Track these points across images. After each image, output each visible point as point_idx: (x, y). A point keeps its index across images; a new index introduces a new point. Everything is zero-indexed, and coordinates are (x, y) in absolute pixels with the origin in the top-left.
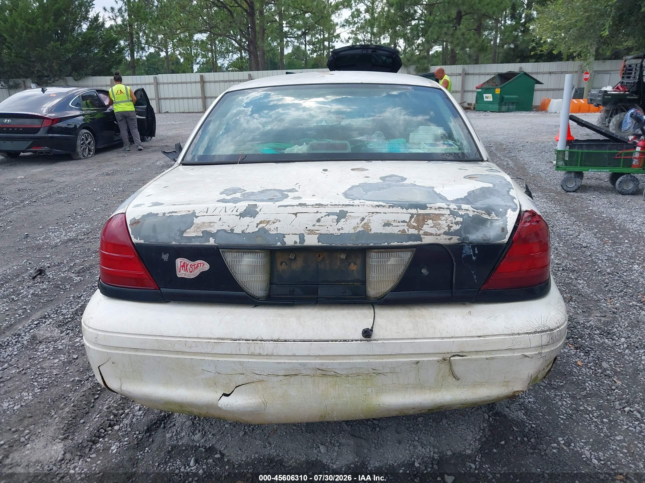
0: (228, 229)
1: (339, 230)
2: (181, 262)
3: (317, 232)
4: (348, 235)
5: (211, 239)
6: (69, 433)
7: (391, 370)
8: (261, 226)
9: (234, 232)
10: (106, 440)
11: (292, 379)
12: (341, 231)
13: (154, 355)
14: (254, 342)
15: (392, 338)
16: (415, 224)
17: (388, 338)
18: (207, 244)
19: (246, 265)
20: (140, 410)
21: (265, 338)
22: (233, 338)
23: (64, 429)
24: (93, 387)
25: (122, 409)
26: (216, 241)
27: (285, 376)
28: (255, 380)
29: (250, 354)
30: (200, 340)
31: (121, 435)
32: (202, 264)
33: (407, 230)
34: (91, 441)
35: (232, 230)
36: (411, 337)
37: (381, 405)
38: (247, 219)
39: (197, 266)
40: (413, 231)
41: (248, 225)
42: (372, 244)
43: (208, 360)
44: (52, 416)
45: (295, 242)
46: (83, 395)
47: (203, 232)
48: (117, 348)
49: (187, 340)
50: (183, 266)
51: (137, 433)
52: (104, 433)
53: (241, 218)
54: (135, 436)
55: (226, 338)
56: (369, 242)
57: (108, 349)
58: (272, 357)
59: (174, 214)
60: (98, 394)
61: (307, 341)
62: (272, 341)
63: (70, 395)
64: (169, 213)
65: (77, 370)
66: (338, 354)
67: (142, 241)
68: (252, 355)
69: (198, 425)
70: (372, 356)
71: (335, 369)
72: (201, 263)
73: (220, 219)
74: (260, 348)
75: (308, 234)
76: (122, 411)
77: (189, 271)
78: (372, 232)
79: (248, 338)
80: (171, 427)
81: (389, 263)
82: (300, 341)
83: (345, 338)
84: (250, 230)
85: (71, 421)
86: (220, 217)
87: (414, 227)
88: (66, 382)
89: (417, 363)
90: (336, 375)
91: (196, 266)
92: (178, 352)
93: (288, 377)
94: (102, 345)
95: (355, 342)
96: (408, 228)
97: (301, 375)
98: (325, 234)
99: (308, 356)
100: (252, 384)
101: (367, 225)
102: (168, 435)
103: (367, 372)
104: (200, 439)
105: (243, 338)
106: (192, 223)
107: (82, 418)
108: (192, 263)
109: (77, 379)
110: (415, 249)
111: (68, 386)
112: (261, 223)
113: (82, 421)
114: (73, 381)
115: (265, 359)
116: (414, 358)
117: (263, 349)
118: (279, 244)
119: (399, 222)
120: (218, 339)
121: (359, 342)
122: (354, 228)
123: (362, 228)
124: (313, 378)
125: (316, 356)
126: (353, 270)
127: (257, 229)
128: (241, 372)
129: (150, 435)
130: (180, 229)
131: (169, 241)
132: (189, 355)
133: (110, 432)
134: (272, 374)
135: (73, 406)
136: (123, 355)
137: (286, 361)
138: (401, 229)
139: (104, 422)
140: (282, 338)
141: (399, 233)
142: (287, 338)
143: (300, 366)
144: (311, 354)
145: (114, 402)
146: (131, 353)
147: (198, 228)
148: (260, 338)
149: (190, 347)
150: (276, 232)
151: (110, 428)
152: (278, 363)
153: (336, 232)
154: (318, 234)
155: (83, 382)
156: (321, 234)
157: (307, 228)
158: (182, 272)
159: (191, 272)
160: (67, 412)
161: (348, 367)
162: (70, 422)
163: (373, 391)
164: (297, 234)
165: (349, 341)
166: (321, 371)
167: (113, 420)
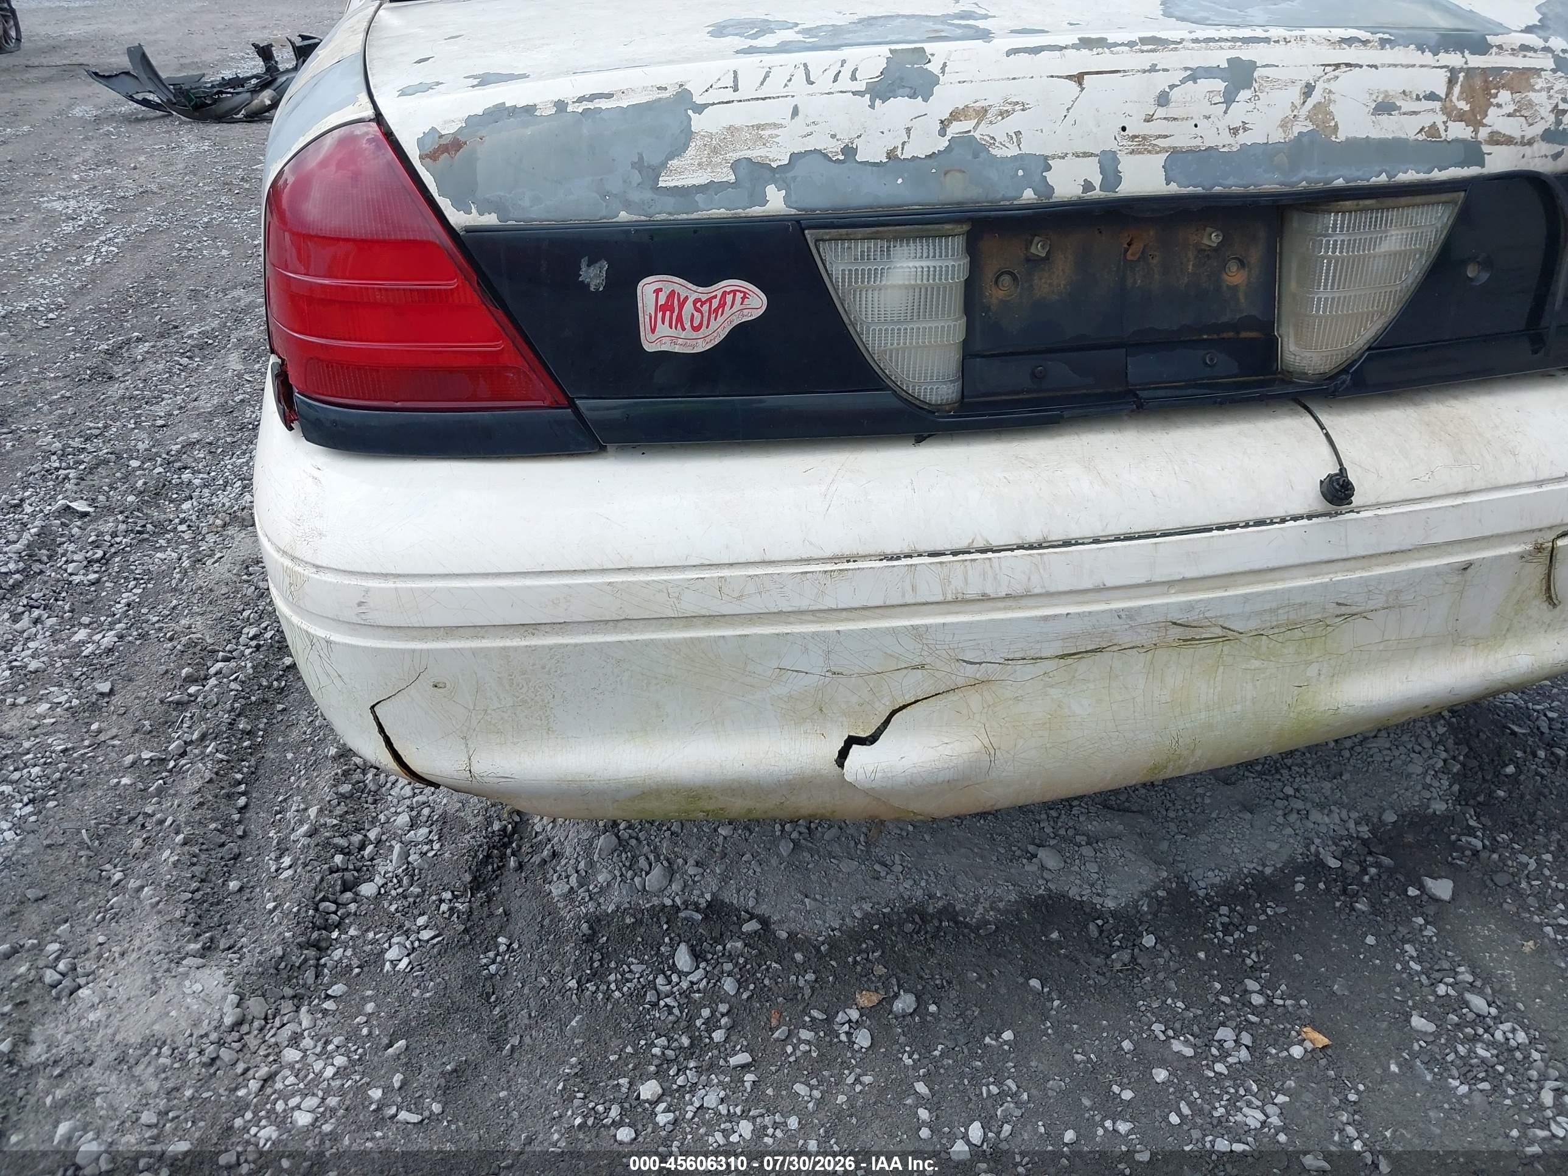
0: (833, 147)
1: (1234, 131)
2: (657, 291)
3: (1161, 143)
4: (1266, 152)
5: (771, 191)
6: (210, 928)
7: (1387, 601)
8: (955, 128)
9: (858, 158)
10: (352, 932)
11: (1082, 666)
12: (1244, 138)
13: (600, 638)
14: (960, 557)
15: (1403, 497)
16: (1464, 106)
17: (1390, 499)
18: (757, 211)
19: (900, 287)
20: (413, 825)
21: (995, 542)
22: (889, 551)
23: (189, 919)
24: (217, 773)
25: (358, 830)
26: (794, 198)
27: (1062, 657)
28: (961, 681)
29: (949, 598)
30: (771, 570)
31: (397, 910)
32: (739, 295)
33: (1442, 128)
34: (310, 945)
35: (849, 151)
36: (1456, 490)
37: (1342, 710)
38: (900, 108)
39: (722, 304)
40: (1459, 131)
41: (908, 130)
42: (1340, 182)
43: (803, 636)
44: (116, 884)
45: (1088, 186)
46: (201, 804)
47: (735, 166)
48: (451, 631)
49: (726, 573)
50: (666, 308)
51: (447, 895)
52: (335, 913)
53: (878, 102)
54: (444, 907)
55: (861, 553)
56: (1330, 175)
57: (414, 639)
58: (1024, 602)
59: (604, 104)
60: (243, 794)
61: (1140, 538)
62: (1020, 547)
63: (149, 810)
64: (580, 100)
65: (131, 728)
66: (1240, 569)
67: (491, 219)
68: (961, 602)
69: (633, 842)
70: (1341, 564)
71: (1227, 617)
72: (734, 292)
73: (795, 112)
74: (984, 575)
75: (1132, 152)
76: (360, 837)
77: (688, 325)
78: (1341, 136)
79: (939, 547)
80: (544, 862)
81: (1385, 247)
82: (1117, 539)
83: (1261, 515)
84: (918, 148)
85: (198, 890)
86: (790, 103)
87: (1461, 117)
88: (112, 770)
89: (1466, 567)
90: (1227, 636)
91: (715, 303)
92: (689, 620)
93: (1069, 661)
94: (387, 627)
95: (1292, 523)
96: (1445, 118)
97: (1116, 648)
98: (1191, 151)
99: (1149, 584)
100: (951, 697)
101: (1322, 113)
102: (557, 889)
103: (1319, 616)
104: (665, 883)
105: (921, 548)
106: (687, 135)
107: (227, 876)
108: (702, 292)
109: (146, 755)
110: (1462, 194)
111: (125, 781)
112: (955, 116)
113: (233, 885)
114: (133, 764)
115: (999, 609)
116: (1457, 553)
117: (995, 578)
118: (1029, 195)
119: (1418, 98)
120: (835, 559)
121: (1305, 522)
122: (1284, 124)
123: (1308, 123)
124: (1150, 655)
125: (1170, 584)
126: (1235, 289)
127: (943, 143)
128: (917, 661)
129: (489, 900)
130: (641, 158)
131: (604, 213)
132: (732, 625)
133: (353, 907)
134: (1018, 655)
135: (185, 844)
136: (474, 652)
137: (1073, 609)
138: (1427, 125)
139: (322, 880)
140: (1056, 536)
141: (1421, 137)
142: (1074, 534)
143: (1117, 621)
144: (1157, 578)
145: (321, 810)
146: (508, 643)
147: (715, 151)
148: (980, 543)
149: (741, 597)
150: (1016, 151)
151: (349, 895)
152: (1046, 618)
153: (1223, 141)
154: (1164, 150)
155: (172, 764)
156: (1175, 152)
157: (1124, 129)
158: (663, 329)
159: (696, 329)
160: (175, 865)
161: (1267, 607)
162: (198, 895)
163: (1323, 671)
164: (1092, 155)
165: (1272, 523)
166: (1182, 629)
167: (347, 869)
